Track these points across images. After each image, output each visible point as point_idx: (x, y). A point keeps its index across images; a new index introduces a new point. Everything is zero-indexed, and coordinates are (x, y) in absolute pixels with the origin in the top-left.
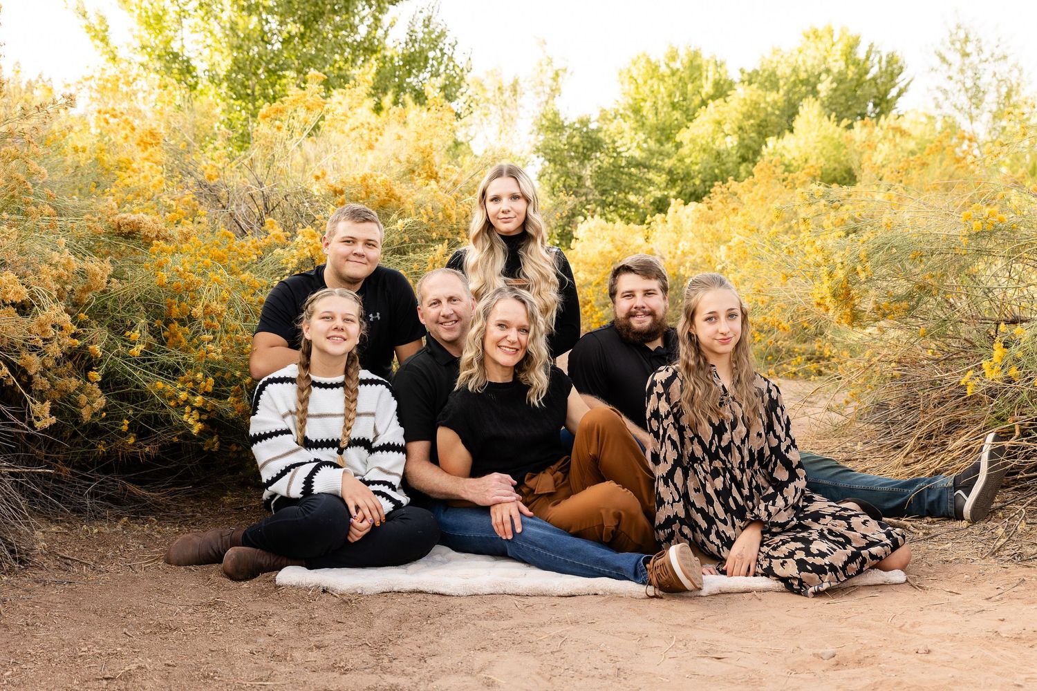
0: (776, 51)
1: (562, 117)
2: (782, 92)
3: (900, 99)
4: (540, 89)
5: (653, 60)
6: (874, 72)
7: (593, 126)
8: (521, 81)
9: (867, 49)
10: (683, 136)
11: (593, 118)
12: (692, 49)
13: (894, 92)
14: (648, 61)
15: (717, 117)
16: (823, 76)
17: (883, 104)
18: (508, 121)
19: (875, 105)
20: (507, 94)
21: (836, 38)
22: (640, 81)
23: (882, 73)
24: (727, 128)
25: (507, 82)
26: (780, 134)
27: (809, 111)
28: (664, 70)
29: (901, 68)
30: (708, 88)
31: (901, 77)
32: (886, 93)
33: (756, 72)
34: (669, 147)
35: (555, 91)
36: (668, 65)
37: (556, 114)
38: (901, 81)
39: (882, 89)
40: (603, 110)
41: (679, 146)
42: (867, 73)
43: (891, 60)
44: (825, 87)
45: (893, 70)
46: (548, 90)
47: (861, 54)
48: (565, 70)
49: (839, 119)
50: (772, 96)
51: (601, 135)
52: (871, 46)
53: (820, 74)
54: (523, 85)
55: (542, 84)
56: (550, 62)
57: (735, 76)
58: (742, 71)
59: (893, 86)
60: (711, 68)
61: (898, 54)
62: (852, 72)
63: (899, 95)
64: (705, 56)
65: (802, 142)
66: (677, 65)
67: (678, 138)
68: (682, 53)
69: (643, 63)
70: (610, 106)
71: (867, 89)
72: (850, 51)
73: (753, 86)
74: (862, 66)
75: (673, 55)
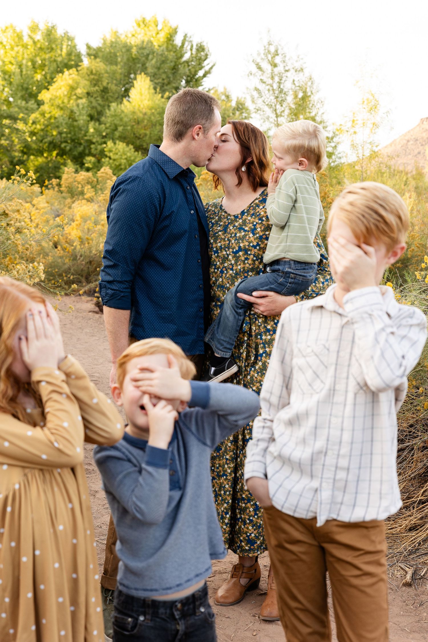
0: (114, 33)
2: (119, 67)
3: (205, 79)
5: (18, 30)
6: (187, 57)
9: (182, 38)
10: (44, 96)
12: (50, 25)
13: (201, 73)
14: (14, 31)
15: (71, 83)
16: (151, 57)
17: (193, 82)
21: (160, 27)
22: (8, 47)
23: (192, 58)
24: (78, 92)
26: (120, 100)
27: (142, 85)
28: (27, 39)
29: (206, 56)
30: (62, 57)
31: (206, 63)
32: (196, 73)
33: (99, 49)
34: (32, 104)
36: (30, 37)
38: (207, 65)
39: (193, 70)
41: (40, 104)
42: (182, 56)
43: (201, 48)
45: (200, 56)
47: (178, 41)
49: (163, 91)
52: (186, 36)
53: (147, 55)
58: (89, 47)
59: (201, 69)
60: (65, 42)
61: (204, 44)
62: (171, 56)
63: (204, 76)
64: (60, 32)
66: (38, 37)
67: (40, 98)
68: (42, 27)
69: (10, 32)
71: (183, 70)
72: (170, 39)
73: (98, 60)
74: (179, 53)
75: (34, 28)
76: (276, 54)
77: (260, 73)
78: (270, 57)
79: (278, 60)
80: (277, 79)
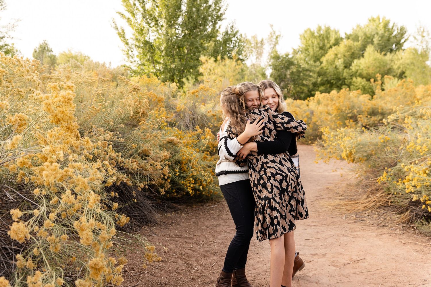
0: (358, 26)
1: (279, 53)
2: (360, 42)
3: (405, 43)
4: (270, 42)
5: (312, 30)
6: (395, 33)
7: (290, 56)
8: (264, 40)
9: (393, 25)
10: (324, 59)
11: (290, 53)
12: (327, 26)
13: (403, 41)
14: (311, 31)
15: (336, 52)
16: (376, 36)
17: (399, 45)
18: (260, 54)
19: (396, 46)
20: (259, 45)
21: (381, 21)
22: (308, 39)
23: (398, 33)
24: (339, 56)
25: (259, 40)
26: (359, 58)
27: (370, 50)
28: (316, 34)
29: (406, 32)
30: (332, 41)
31: (405, 35)
32: (400, 40)
33: (351, 35)
34: (318, 63)
35: (276, 43)
36: (318, 33)
37: (277, 52)
38: (406, 36)
39: (398, 39)
40: (294, 50)
41: (321, 63)
42: (392, 33)
43: (402, 29)
44: (376, 40)
45: (402, 32)
46: (274, 43)
47: (390, 26)
48: (280, 36)
49: (381, 51)
50: (356, 44)
51: (293, 60)
52: (394, 24)
53: (374, 35)
54: (265, 41)
55: (271, 41)
56: (274, 33)
57: (343, 36)
58: (346, 34)
59: (403, 38)
60: (334, 33)
61: (404, 26)
62: (387, 34)
63: (405, 41)
64: (332, 29)
65: (367, 61)
66: (322, 32)
67: (321, 60)
68: (323, 28)
69: (308, 32)
70: (296, 48)
71: (392, 40)
72: (386, 26)
73: (349, 40)
74: (390, 31)
75: (320, 29)
76: (423, 31)
77: (416, 41)
78: (420, 33)
79: (425, 34)
80: (425, 43)
